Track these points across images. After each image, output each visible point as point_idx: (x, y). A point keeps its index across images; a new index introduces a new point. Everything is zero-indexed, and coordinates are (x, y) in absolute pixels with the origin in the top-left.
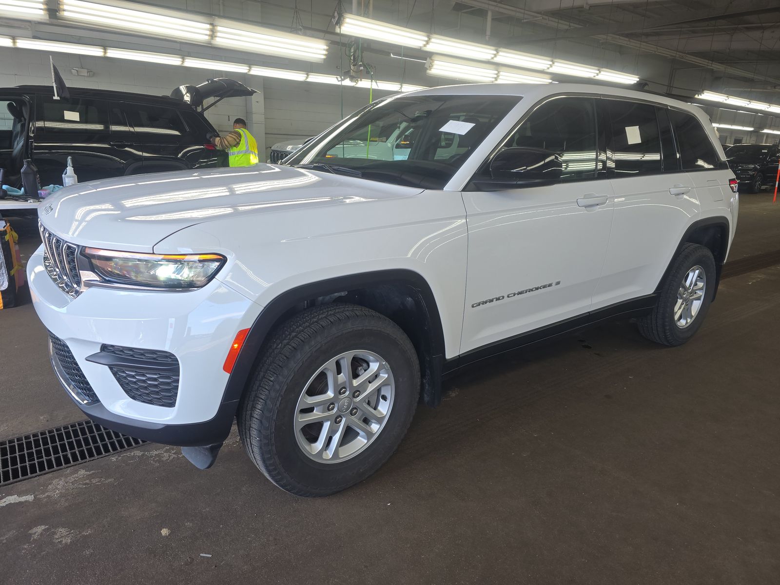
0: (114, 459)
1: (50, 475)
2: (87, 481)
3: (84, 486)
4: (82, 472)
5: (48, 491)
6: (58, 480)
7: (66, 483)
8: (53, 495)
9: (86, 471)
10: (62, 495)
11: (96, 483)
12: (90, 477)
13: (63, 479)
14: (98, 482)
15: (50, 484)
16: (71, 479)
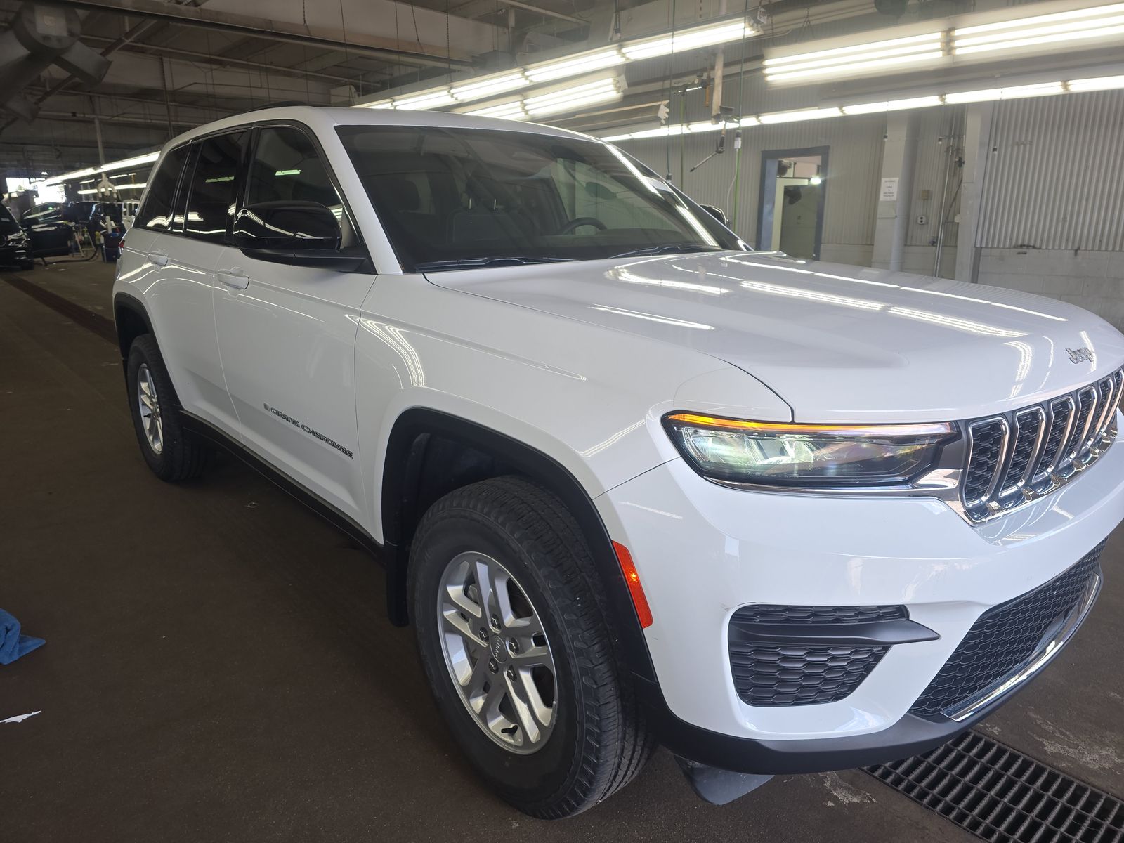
0: (996, 730)
1: (1092, 779)
2: (1058, 735)
3: (1068, 733)
4: (1050, 748)
5: (1115, 763)
6: (1089, 765)
7: (1083, 754)
8: (1114, 754)
9: (1045, 746)
10: (1104, 745)
11: (1050, 725)
12: (1049, 737)
13: (1082, 761)
14: (1047, 724)
15: (1103, 769)
16: (1072, 753)
